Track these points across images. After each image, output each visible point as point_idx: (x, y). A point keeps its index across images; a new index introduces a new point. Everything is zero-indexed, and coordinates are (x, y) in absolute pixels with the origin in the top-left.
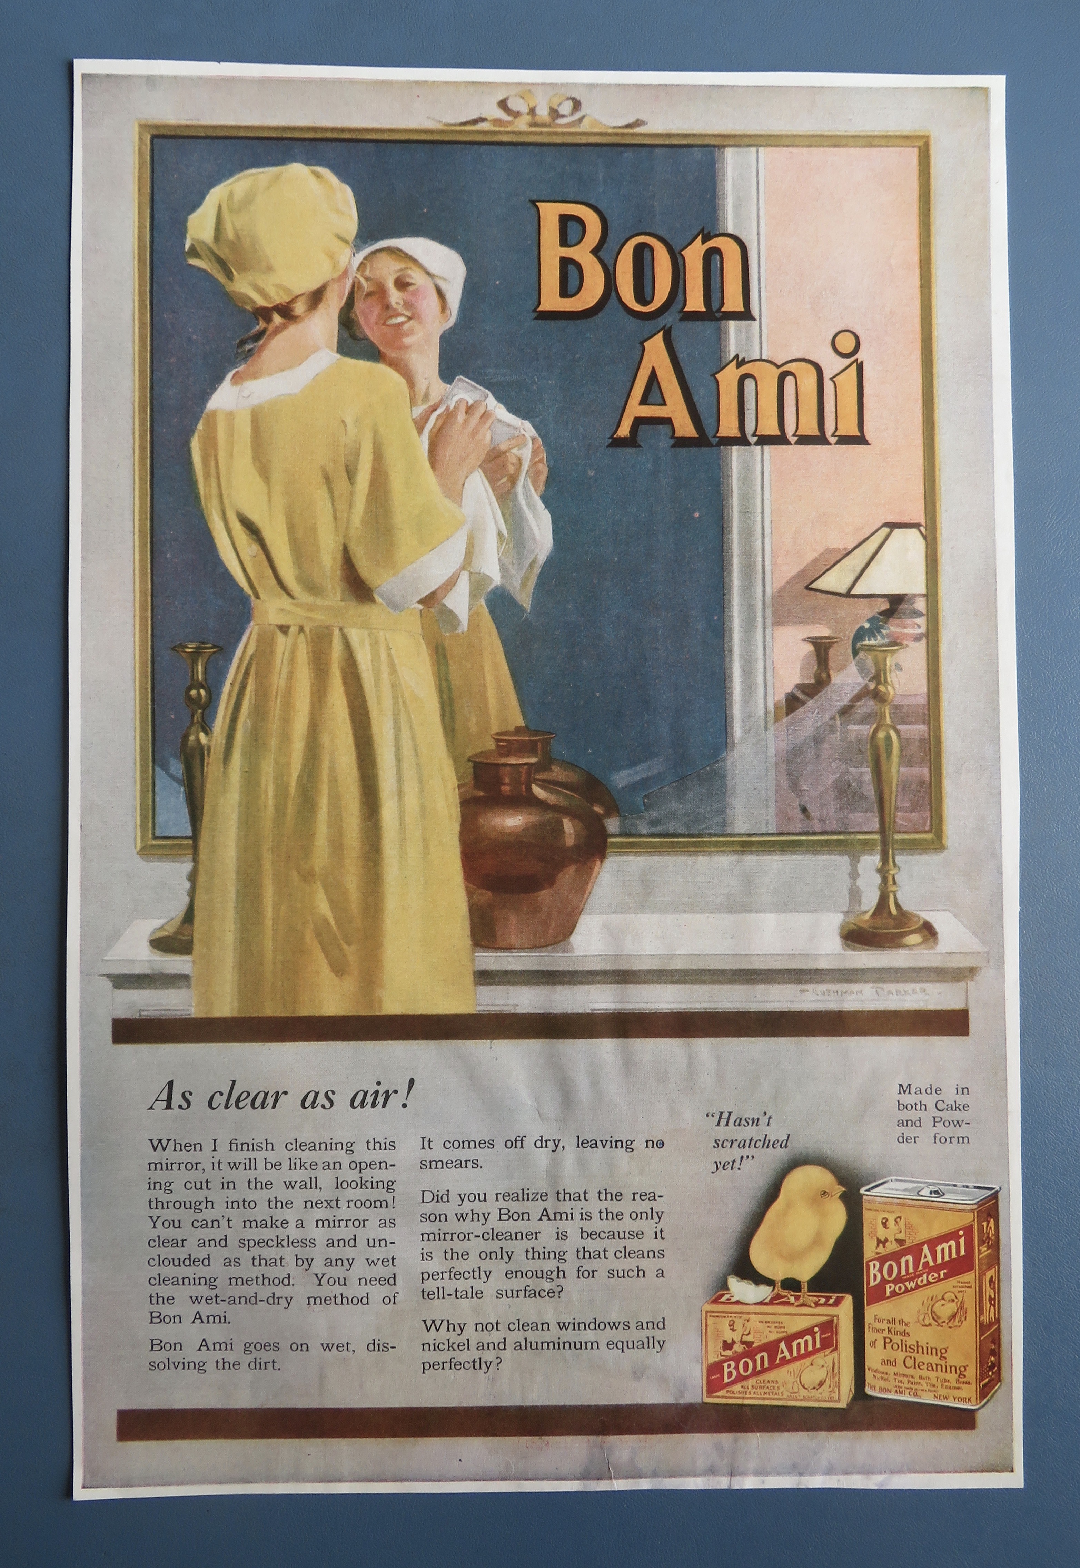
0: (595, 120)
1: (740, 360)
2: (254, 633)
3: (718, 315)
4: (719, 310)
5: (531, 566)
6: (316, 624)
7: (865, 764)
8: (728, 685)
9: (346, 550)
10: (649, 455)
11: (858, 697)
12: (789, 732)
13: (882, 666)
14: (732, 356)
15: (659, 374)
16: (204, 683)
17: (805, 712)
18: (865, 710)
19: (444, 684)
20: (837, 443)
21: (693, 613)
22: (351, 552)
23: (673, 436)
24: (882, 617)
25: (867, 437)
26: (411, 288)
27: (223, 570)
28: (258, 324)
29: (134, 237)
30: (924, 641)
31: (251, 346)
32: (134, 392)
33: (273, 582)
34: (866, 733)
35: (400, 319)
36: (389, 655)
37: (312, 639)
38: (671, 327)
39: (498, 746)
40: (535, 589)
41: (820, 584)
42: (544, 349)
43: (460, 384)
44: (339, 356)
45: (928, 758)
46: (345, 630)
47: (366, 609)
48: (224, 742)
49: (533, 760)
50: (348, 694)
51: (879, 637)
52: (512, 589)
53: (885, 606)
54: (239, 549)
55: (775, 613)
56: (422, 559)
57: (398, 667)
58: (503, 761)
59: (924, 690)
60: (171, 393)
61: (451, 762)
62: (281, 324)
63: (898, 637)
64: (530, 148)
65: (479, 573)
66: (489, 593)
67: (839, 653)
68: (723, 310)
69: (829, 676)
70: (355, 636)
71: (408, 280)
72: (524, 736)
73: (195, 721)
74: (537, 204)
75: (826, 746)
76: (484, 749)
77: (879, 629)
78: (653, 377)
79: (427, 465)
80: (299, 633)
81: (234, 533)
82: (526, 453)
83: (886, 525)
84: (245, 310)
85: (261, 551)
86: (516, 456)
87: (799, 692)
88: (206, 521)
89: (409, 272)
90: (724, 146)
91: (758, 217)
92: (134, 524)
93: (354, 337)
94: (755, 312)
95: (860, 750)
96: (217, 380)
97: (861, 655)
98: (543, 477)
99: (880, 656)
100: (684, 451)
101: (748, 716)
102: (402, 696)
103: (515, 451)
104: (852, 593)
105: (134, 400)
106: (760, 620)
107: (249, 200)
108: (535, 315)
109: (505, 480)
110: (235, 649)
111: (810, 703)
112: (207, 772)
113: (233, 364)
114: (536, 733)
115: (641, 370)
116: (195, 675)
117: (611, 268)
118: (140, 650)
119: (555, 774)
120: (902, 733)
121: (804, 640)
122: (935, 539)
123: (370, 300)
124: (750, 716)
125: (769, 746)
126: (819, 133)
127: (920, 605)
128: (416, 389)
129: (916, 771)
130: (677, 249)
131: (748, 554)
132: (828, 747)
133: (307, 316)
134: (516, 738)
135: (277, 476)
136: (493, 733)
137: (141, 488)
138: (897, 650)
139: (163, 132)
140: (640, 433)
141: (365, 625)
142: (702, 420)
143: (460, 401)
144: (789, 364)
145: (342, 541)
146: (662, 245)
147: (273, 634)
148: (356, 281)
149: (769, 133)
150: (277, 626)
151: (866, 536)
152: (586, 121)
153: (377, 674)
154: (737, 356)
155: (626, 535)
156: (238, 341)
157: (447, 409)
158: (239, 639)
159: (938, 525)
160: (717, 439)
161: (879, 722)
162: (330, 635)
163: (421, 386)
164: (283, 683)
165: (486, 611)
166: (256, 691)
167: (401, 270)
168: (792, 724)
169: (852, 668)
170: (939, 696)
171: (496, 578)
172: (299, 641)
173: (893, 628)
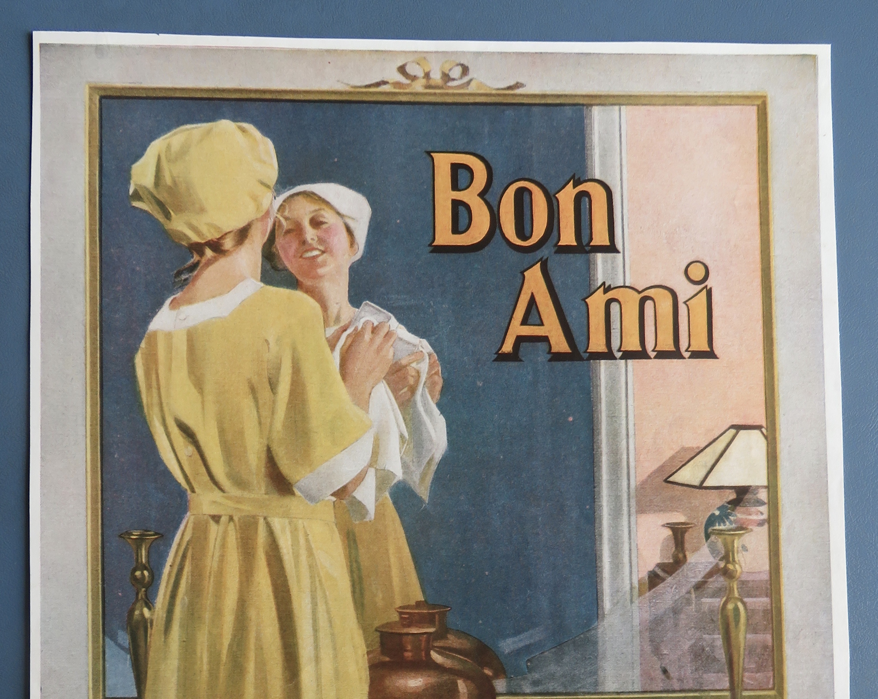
0: (481, 83)
1: (606, 287)
2: (190, 522)
3: (587, 248)
4: (588, 244)
5: (429, 463)
6: (243, 514)
7: (717, 632)
8: (599, 564)
9: (269, 450)
10: (529, 368)
11: (710, 574)
12: (651, 605)
13: (730, 548)
14: (600, 283)
15: (537, 299)
16: (147, 565)
17: (664, 587)
18: (717, 585)
19: (355, 565)
20: (690, 357)
21: (568, 503)
22: (273, 452)
23: (550, 352)
24: (730, 506)
25: (716, 352)
26: (324, 226)
27: (163, 468)
28: (193, 257)
29: (85, 183)
30: (766, 526)
31: (187, 276)
32: (86, 315)
33: (207, 478)
34: (717, 605)
35: (315, 253)
36: (307, 540)
37: (240, 527)
38: (548, 258)
39: (401, 618)
40: (432, 483)
41: (677, 478)
42: (439, 278)
43: (367, 308)
44: (262, 284)
45: (771, 625)
46: (269, 519)
47: (287, 501)
48: (165, 615)
49: (432, 630)
50: (272, 574)
51: (727, 523)
52: (412, 483)
53: (732, 496)
54: (177, 450)
55: (638, 503)
56: (334, 458)
57: (315, 551)
58: (405, 630)
59: (767, 567)
60: (117, 316)
61: (361, 632)
62: (212, 257)
63: (744, 523)
64: (425, 107)
65: (384, 470)
66: (393, 486)
67: (693, 537)
68: (591, 244)
69: (685, 557)
70: (277, 523)
71: (322, 219)
72: (423, 609)
73: (140, 597)
74: (432, 154)
75: (683, 616)
76: (389, 621)
77: (727, 516)
78: (532, 302)
79: (339, 377)
80: (229, 522)
81: (172, 436)
82: (424, 367)
83: (733, 427)
84: (181, 246)
85: (196, 452)
86: (415, 369)
87: (660, 570)
88: (148, 426)
89: (322, 212)
90: (592, 105)
91: (621, 165)
92: (86, 429)
93: (275, 268)
94: (619, 245)
95: (712, 620)
96: (159, 305)
97: (713, 538)
98: (439, 387)
99: (729, 538)
100: (558, 365)
101: (616, 591)
102: (319, 576)
103: (414, 365)
104: (705, 485)
105: (86, 323)
106: (625, 508)
107: (184, 151)
108: (430, 249)
109: (406, 389)
110: (174, 536)
111: (669, 579)
112: (150, 641)
113: (172, 293)
114: (434, 606)
115: (522, 296)
116: (140, 558)
117: (495, 209)
118: (92, 537)
119: (450, 642)
120: (748, 604)
121: (663, 526)
122: (774, 439)
123: (289, 237)
124: (618, 591)
125: (634, 616)
126: (672, 94)
127: (763, 495)
128: (329, 312)
129: (760, 637)
130: (552, 192)
131: (615, 452)
132: (685, 617)
133: (234, 250)
134: (416, 611)
135: (209, 387)
136: (397, 606)
137: (92, 398)
138: (743, 534)
139: (109, 93)
140: (521, 349)
141: (286, 515)
142: (575, 338)
143: (367, 322)
144: (649, 290)
145: (266, 443)
146: (539, 189)
147: (207, 523)
148: (277, 220)
149: (630, 94)
150: (210, 515)
151: (716, 437)
152: (473, 84)
153: (296, 556)
154: (604, 284)
155: (510, 436)
156: (175, 272)
157: (356, 329)
158: (177, 528)
159: (777, 427)
160: (588, 354)
161: (729, 596)
162: (256, 523)
163: (333, 310)
164: (215, 565)
165: (390, 502)
166: (192, 572)
167: (316, 211)
168: (653, 598)
169: (705, 550)
170: (779, 573)
171: (399, 475)
172: (229, 528)
173: (739, 515)
